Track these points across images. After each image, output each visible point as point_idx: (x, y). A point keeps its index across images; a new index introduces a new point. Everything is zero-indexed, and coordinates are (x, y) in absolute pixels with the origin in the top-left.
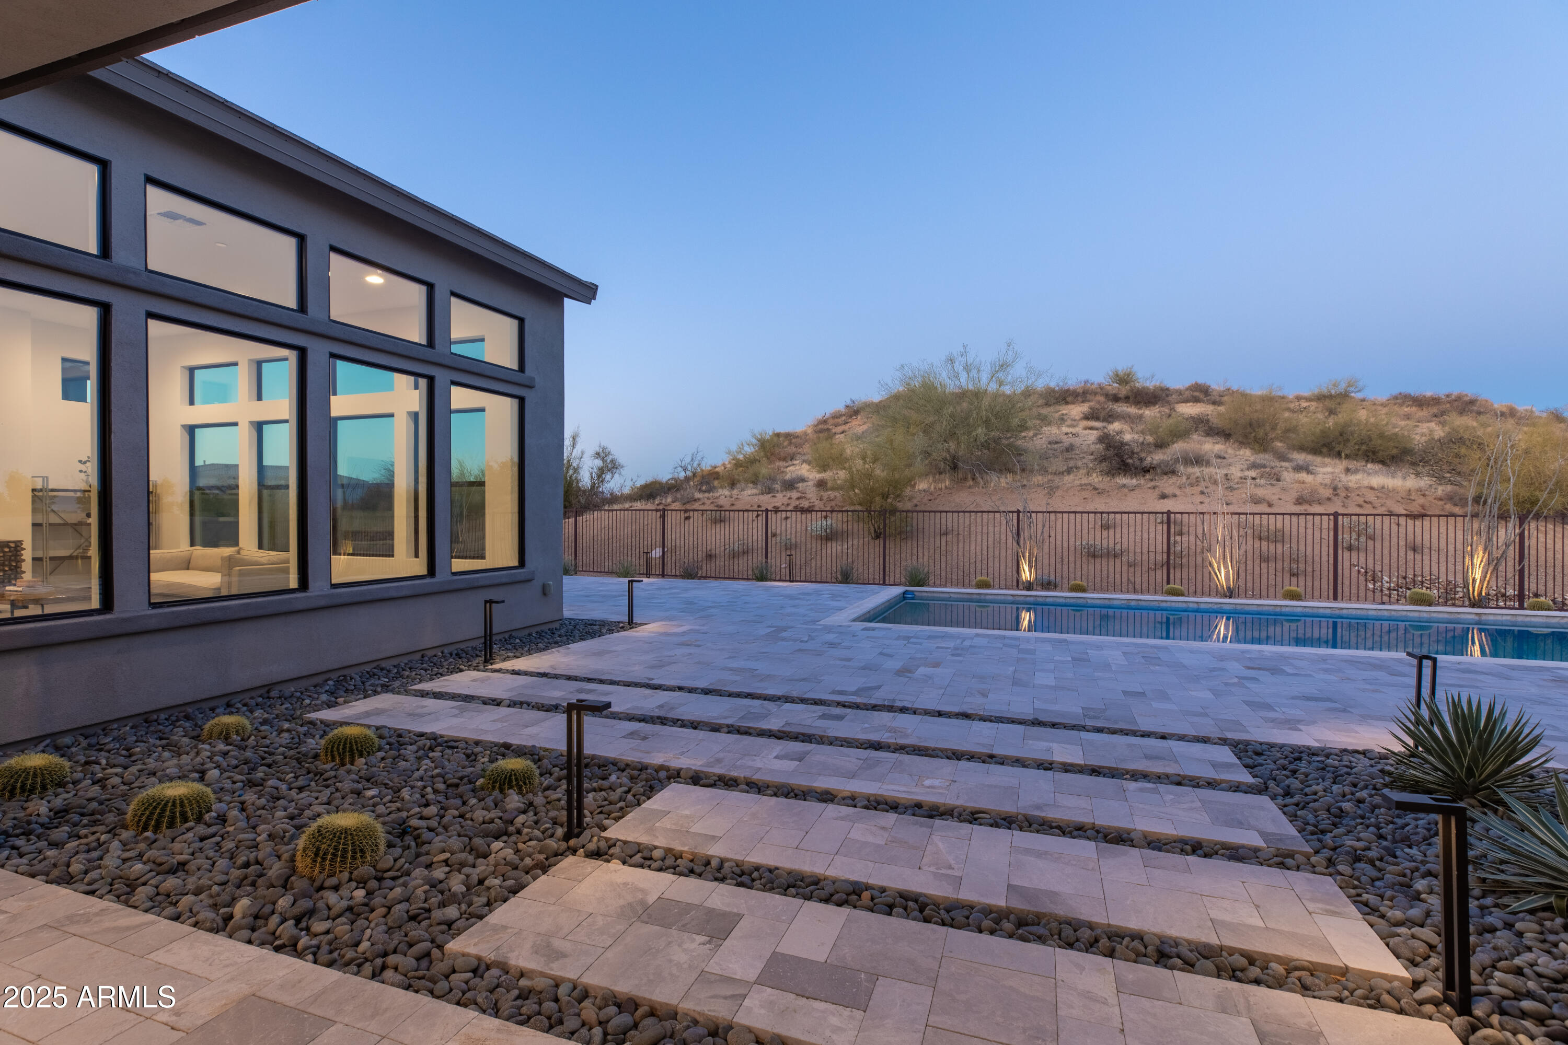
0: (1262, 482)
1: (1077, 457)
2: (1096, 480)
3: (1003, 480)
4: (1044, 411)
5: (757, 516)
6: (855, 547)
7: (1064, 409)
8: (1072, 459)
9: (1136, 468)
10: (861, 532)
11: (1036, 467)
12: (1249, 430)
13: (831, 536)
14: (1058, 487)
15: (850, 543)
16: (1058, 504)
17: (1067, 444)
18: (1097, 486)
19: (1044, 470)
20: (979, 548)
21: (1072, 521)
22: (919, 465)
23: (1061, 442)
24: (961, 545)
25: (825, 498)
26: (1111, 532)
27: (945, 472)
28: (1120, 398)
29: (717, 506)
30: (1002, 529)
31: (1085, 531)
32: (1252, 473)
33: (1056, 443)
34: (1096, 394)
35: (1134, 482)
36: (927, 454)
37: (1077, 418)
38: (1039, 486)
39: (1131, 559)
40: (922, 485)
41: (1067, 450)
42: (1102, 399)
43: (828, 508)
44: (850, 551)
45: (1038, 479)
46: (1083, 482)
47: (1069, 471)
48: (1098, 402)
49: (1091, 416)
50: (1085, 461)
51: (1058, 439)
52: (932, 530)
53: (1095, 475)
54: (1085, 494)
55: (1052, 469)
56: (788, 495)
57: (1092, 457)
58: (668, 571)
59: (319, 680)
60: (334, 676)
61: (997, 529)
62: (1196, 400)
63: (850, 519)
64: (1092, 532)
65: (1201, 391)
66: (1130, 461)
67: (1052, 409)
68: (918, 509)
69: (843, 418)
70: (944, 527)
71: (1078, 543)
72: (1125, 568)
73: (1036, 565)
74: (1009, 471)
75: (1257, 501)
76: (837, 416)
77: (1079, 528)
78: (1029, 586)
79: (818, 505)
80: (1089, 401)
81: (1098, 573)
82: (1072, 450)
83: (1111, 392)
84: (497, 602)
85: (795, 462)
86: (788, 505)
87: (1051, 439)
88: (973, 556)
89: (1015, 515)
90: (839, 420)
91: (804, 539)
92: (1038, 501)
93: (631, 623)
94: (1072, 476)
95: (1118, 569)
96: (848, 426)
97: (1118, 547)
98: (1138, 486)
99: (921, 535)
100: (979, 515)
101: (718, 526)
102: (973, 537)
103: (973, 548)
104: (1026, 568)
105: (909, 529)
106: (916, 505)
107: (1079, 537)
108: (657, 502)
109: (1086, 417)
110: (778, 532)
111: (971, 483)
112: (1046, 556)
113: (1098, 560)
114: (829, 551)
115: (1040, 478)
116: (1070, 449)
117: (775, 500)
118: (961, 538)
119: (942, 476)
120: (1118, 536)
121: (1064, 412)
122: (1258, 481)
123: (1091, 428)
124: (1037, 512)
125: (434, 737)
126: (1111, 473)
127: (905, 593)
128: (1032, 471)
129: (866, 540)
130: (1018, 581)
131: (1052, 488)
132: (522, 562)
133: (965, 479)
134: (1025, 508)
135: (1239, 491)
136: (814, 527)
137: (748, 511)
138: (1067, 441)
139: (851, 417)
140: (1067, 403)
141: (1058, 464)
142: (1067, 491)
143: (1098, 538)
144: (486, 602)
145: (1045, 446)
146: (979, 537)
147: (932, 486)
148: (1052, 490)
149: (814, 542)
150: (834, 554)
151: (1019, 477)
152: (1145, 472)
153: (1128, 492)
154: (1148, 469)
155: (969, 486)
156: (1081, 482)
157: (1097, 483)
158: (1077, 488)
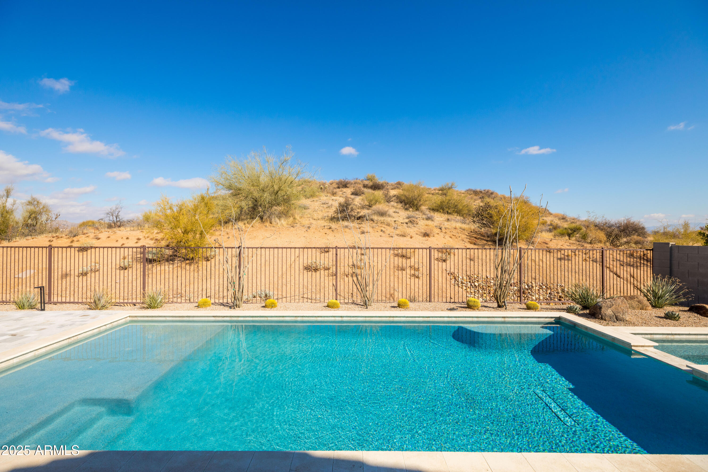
9: (354, 217)
32: (407, 221)
35: (351, 224)
48: (359, 187)
54: (326, 231)
62: (397, 188)
65: (400, 184)
75: (406, 235)
83: (365, 184)
98: (353, 227)
122: (408, 224)
142: (317, 229)
151: (297, 221)
152: (358, 219)
153: (347, 230)
154: (359, 218)
155: (266, 226)
156: (326, 224)
157: (333, 225)
158: (322, 228)
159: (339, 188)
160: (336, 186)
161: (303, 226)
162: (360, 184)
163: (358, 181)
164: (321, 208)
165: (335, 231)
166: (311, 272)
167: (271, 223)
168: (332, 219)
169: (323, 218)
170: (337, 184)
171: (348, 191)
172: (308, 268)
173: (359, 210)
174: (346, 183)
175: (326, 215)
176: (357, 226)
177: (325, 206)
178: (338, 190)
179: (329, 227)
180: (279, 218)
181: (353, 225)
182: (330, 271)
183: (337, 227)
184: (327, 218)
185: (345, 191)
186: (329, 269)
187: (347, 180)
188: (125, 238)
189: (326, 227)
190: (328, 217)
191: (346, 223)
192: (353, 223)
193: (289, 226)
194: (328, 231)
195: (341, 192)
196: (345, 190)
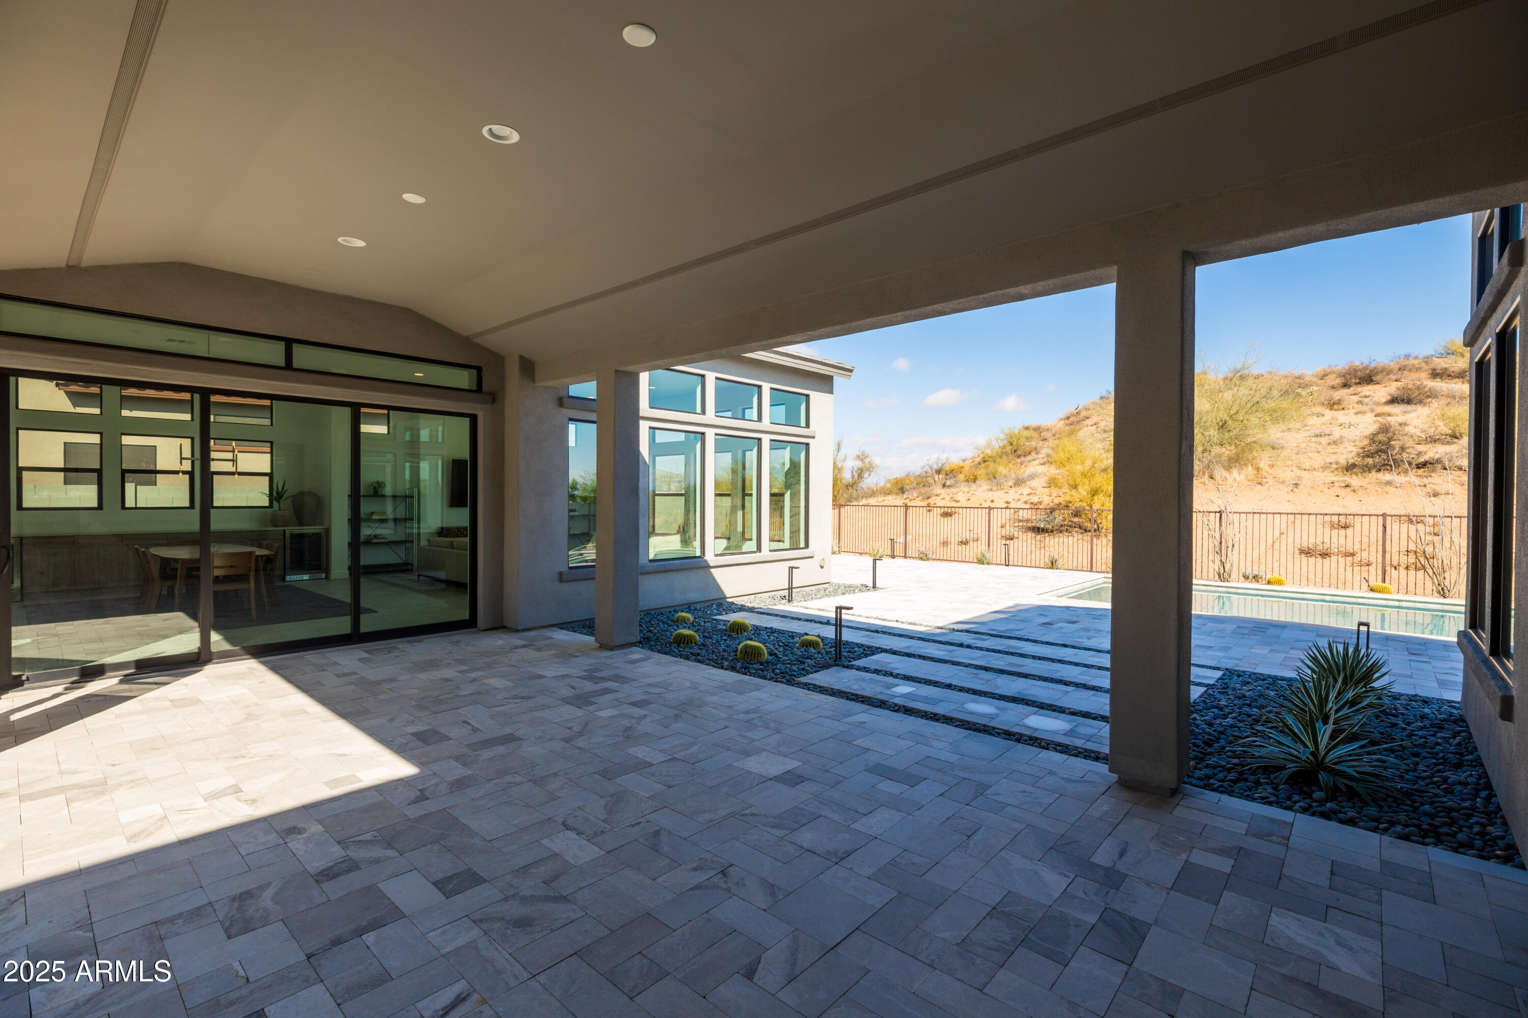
7: (1368, 390)
37: (1382, 400)
49: (1400, 398)
54: (1338, 491)
58: (909, 554)
59: (708, 604)
60: (716, 602)
84: (795, 568)
93: (874, 587)
108: (905, 497)
109: (1395, 400)
125: (771, 628)
132: (807, 545)
140: (1373, 382)
142: (1315, 488)
144: (790, 568)
151: (1265, 474)
152: (1418, 468)
153: (1388, 488)
154: (1424, 465)
155: (1204, 484)
156: (1337, 479)
157: (1355, 480)
158: (1327, 486)
159: (1346, 385)
160: (1338, 381)
161: (1283, 482)
162: (1418, 369)
163: (1412, 361)
164: (1314, 445)
165: (1361, 492)
166: (1314, 558)
167: (1211, 477)
168: (1350, 468)
169: (1325, 467)
170: (1340, 375)
171: (1380, 392)
172: (1307, 552)
173: (1421, 448)
174: (1372, 371)
175: (1332, 459)
176: (1417, 481)
177: (1324, 440)
178: (1344, 392)
179: (1344, 485)
180: (1228, 468)
181: (1407, 479)
182: (1355, 558)
183: (1364, 484)
184: (1334, 466)
185: (1367, 393)
186: (1353, 555)
187: (1373, 365)
188: (989, 501)
189: (1336, 484)
190: (1337, 463)
191: (1385, 476)
192: (1406, 476)
193: (1251, 483)
194: (1342, 493)
195: (1355, 398)
196: (1366, 390)
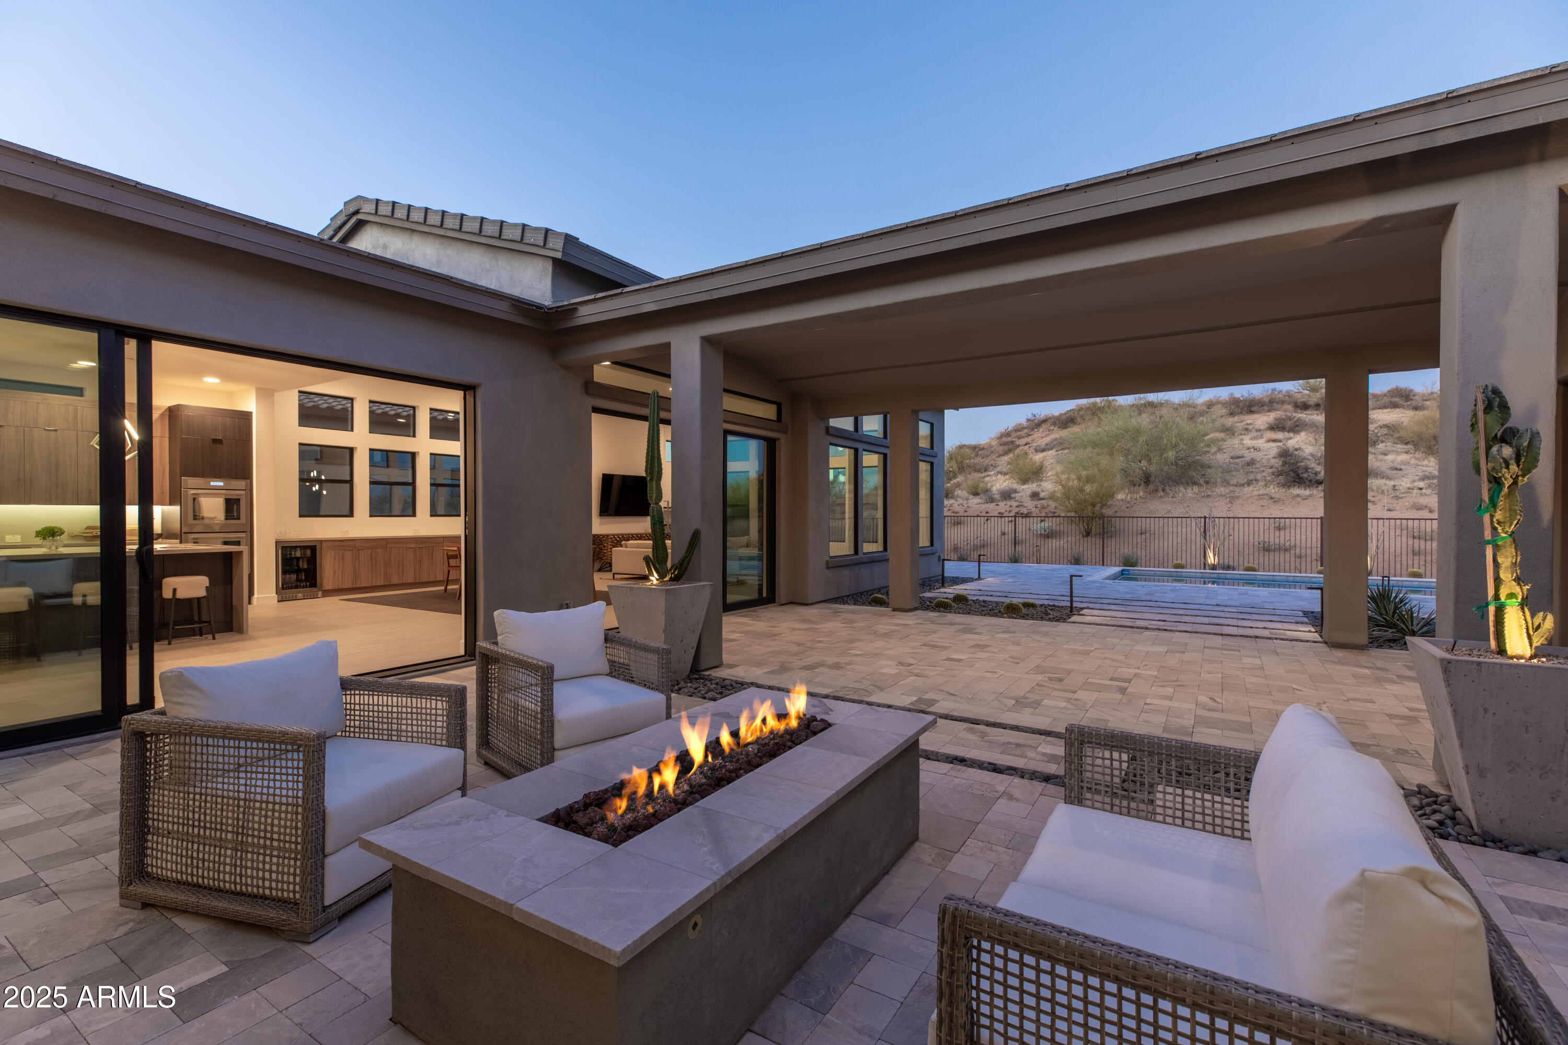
0: (1429, 491)
1: (1257, 470)
2: (1273, 491)
3: (1189, 490)
4: (1230, 421)
5: (987, 520)
6: (1070, 543)
7: (1249, 419)
8: (1252, 472)
9: (1310, 481)
10: (1074, 532)
11: (1219, 480)
12: (1433, 442)
13: (1049, 535)
14: (1238, 497)
15: (1065, 540)
16: (1239, 510)
17: (1248, 459)
18: (1273, 496)
19: (1226, 483)
20: (1170, 544)
21: (1251, 525)
22: (1118, 480)
23: (1242, 457)
24: (1157, 541)
25: (1039, 506)
26: (1282, 532)
27: (1139, 485)
28: (1310, 406)
29: (954, 512)
30: (1194, 529)
31: (1261, 531)
32: (1421, 484)
33: (1238, 457)
34: (1283, 402)
35: (1307, 492)
36: (1124, 471)
37: (1262, 427)
38: (1221, 495)
39: (1298, 552)
40: (1120, 496)
41: (1248, 464)
42: (1290, 407)
43: (1043, 514)
44: (1066, 545)
45: (1221, 490)
46: (1261, 492)
47: (1249, 483)
48: (1286, 411)
49: (1276, 427)
50: (1264, 474)
51: (1240, 453)
52: (1130, 530)
53: (1272, 487)
54: (1262, 502)
55: (1234, 481)
56: (1009, 504)
57: (1271, 471)
61: (1184, 530)
62: (1395, 406)
63: (1062, 522)
64: (1267, 532)
65: (1401, 396)
66: (1305, 475)
67: (1236, 419)
68: (1118, 514)
69: (1026, 431)
70: (1143, 529)
71: (1256, 540)
72: (1293, 559)
73: (1219, 554)
74: (1195, 483)
75: (1419, 508)
76: (1018, 429)
77: (1256, 529)
78: (1214, 567)
79: (1035, 512)
80: (1276, 410)
81: (1271, 563)
82: (1253, 464)
83: (1299, 400)
85: (990, 473)
86: (1010, 511)
87: (1234, 454)
88: (1166, 549)
89: (1203, 519)
90: (1021, 433)
91: (1028, 537)
92: (1220, 508)
93: (979, 578)
94: (1251, 488)
95: (1287, 560)
96: (1030, 438)
97: (1288, 544)
98: (1310, 496)
99: (1122, 534)
100: (1170, 519)
101: (956, 527)
102: (1166, 536)
103: (1166, 544)
104: (1211, 555)
105: (1113, 529)
106: (1116, 512)
107: (1256, 536)
109: (1272, 428)
110: (1006, 531)
111: (1162, 494)
112: (1226, 550)
113: (1272, 553)
114: (1050, 545)
115: (1223, 489)
116: (1251, 463)
117: (999, 507)
118: (1157, 536)
119: (1136, 488)
120: (1288, 535)
121: (1249, 422)
122: (1424, 491)
123: (1275, 441)
124: (1219, 518)
126: (1287, 485)
127: (1122, 571)
128: (1215, 484)
129: (1078, 537)
130: (1205, 564)
131: (1233, 498)
132: (932, 544)
133: (1156, 490)
134: (1210, 514)
135: (1405, 500)
136: (1035, 528)
137: (978, 516)
138: (1249, 455)
139: (1033, 430)
140: (1251, 412)
141: (1240, 478)
142: (1246, 500)
143: (1272, 537)
145: (1227, 461)
146: (1171, 535)
147: (1129, 497)
148: (1232, 499)
149: (1035, 539)
150: (1054, 548)
158: (1256, 498)
165: (1280, 503)
171: (1258, 421)
174: (1250, 403)
181: (1311, 493)
194: (1266, 504)
